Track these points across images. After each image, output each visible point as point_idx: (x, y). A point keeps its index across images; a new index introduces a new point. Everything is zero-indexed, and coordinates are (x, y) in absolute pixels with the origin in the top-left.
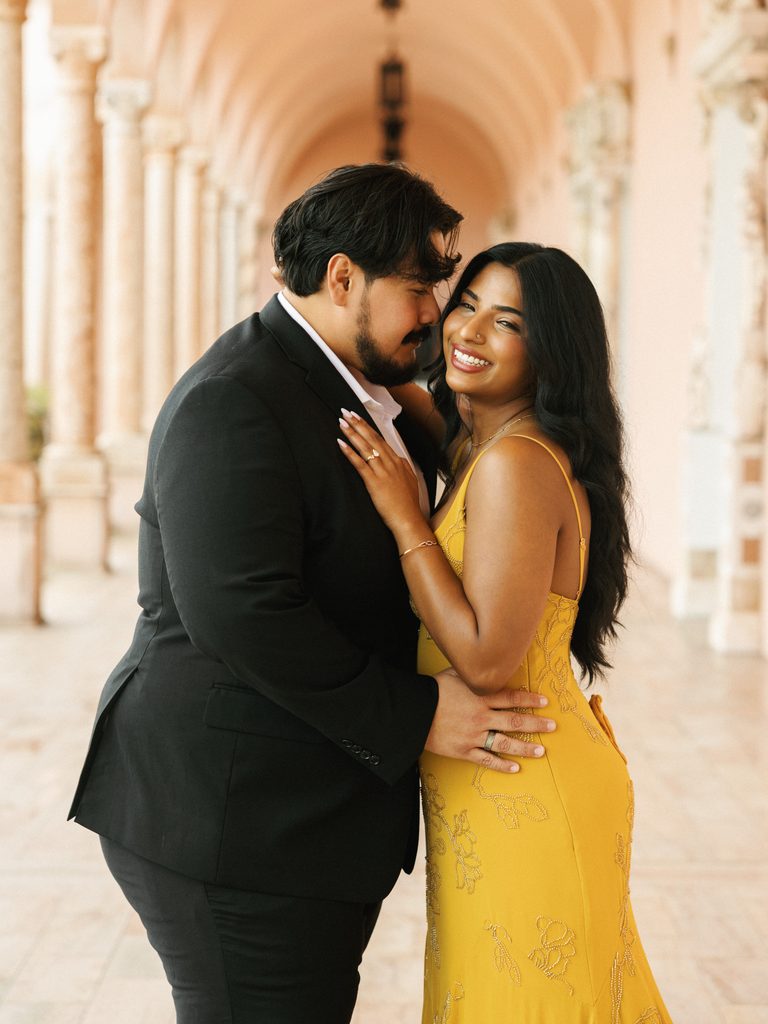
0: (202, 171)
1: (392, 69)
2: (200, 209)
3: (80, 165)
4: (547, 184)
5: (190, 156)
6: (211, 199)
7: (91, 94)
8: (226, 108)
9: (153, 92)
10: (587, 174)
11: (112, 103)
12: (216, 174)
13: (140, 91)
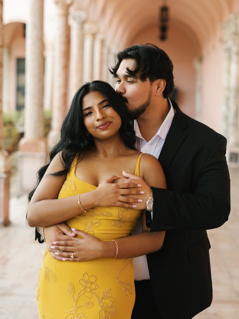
0: (103, 42)
1: (164, 10)
2: (102, 54)
3: (63, 39)
4: (214, 47)
5: (99, 37)
6: (105, 51)
7: (66, 15)
8: (111, 21)
9: (88, 15)
10: (230, 43)
11: (74, 18)
12: (108, 43)
13: (83, 15)
